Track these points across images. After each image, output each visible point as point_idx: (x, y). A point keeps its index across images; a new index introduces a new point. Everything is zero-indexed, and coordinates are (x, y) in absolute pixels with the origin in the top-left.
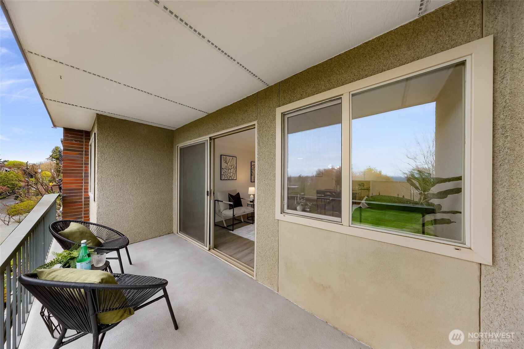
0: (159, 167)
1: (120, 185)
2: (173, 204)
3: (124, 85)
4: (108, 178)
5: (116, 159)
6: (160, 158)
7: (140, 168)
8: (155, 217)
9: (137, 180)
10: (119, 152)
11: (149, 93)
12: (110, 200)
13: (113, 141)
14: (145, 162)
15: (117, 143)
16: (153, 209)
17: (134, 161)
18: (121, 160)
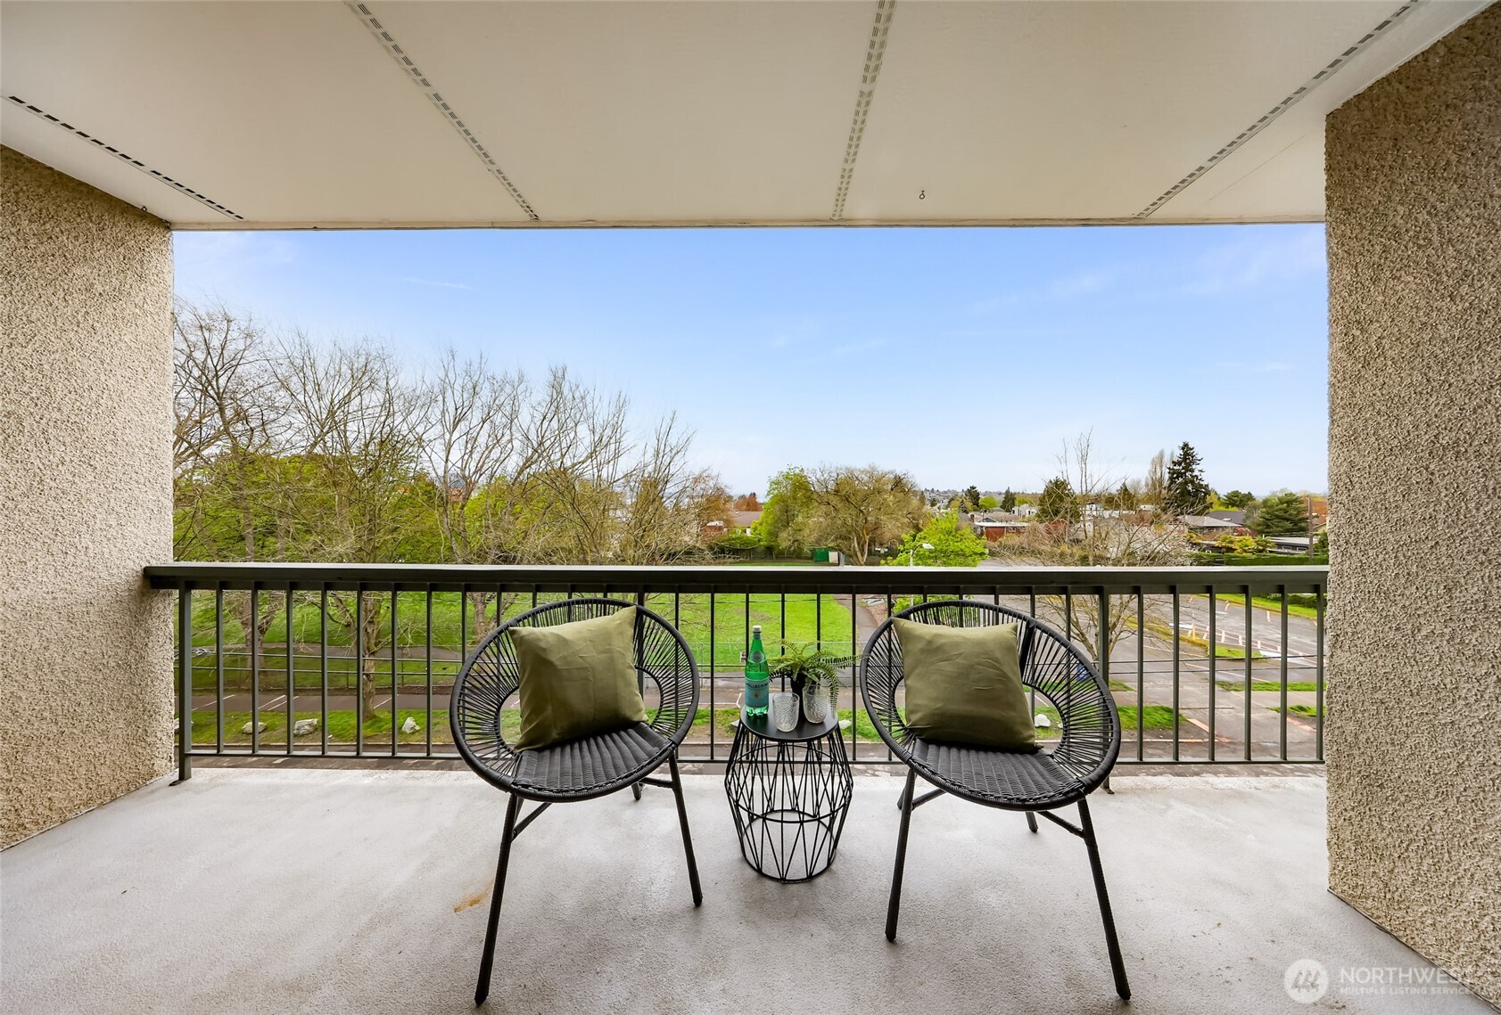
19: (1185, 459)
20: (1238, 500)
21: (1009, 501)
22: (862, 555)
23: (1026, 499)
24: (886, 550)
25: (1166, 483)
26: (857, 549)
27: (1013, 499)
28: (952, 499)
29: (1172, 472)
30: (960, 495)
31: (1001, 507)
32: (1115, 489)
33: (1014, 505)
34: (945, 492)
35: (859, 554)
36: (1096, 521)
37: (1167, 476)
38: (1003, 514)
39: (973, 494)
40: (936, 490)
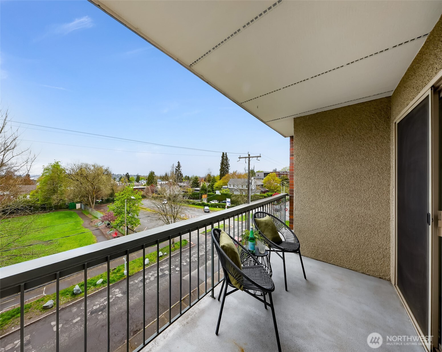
0: (361, 164)
1: (312, 188)
2: (391, 230)
3: (283, 88)
4: (302, 181)
5: (308, 159)
6: (364, 150)
7: (334, 168)
8: (355, 240)
9: (330, 183)
10: (311, 152)
11: (305, 80)
12: (303, 204)
13: (306, 141)
14: (339, 159)
15: (309, 142)
16: (351, 226)
17: (326, 159)
18: (313, 160)
19: (178, 166)
20: (188, 178)
21: (138, 179)
22: (93, 204)
23: (144, 178)
24: (101, 201)
25: (175, 173)
26: (91, 201)
27: (139, 178)
28: (121, 178)
29: (176, 170)
30: (123, 176)
31: (136, 181)
32: (164, 174)
33: (139, 180)
34: (118, 175)
35: (91, 203)
36: (161, 185)
37: (175, 171)
38: (137, 183)
39: (128, 176)
40: (114, 174)
